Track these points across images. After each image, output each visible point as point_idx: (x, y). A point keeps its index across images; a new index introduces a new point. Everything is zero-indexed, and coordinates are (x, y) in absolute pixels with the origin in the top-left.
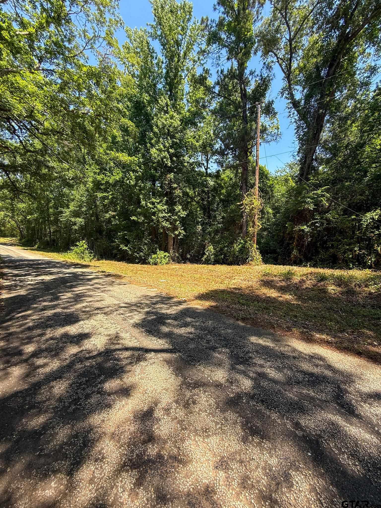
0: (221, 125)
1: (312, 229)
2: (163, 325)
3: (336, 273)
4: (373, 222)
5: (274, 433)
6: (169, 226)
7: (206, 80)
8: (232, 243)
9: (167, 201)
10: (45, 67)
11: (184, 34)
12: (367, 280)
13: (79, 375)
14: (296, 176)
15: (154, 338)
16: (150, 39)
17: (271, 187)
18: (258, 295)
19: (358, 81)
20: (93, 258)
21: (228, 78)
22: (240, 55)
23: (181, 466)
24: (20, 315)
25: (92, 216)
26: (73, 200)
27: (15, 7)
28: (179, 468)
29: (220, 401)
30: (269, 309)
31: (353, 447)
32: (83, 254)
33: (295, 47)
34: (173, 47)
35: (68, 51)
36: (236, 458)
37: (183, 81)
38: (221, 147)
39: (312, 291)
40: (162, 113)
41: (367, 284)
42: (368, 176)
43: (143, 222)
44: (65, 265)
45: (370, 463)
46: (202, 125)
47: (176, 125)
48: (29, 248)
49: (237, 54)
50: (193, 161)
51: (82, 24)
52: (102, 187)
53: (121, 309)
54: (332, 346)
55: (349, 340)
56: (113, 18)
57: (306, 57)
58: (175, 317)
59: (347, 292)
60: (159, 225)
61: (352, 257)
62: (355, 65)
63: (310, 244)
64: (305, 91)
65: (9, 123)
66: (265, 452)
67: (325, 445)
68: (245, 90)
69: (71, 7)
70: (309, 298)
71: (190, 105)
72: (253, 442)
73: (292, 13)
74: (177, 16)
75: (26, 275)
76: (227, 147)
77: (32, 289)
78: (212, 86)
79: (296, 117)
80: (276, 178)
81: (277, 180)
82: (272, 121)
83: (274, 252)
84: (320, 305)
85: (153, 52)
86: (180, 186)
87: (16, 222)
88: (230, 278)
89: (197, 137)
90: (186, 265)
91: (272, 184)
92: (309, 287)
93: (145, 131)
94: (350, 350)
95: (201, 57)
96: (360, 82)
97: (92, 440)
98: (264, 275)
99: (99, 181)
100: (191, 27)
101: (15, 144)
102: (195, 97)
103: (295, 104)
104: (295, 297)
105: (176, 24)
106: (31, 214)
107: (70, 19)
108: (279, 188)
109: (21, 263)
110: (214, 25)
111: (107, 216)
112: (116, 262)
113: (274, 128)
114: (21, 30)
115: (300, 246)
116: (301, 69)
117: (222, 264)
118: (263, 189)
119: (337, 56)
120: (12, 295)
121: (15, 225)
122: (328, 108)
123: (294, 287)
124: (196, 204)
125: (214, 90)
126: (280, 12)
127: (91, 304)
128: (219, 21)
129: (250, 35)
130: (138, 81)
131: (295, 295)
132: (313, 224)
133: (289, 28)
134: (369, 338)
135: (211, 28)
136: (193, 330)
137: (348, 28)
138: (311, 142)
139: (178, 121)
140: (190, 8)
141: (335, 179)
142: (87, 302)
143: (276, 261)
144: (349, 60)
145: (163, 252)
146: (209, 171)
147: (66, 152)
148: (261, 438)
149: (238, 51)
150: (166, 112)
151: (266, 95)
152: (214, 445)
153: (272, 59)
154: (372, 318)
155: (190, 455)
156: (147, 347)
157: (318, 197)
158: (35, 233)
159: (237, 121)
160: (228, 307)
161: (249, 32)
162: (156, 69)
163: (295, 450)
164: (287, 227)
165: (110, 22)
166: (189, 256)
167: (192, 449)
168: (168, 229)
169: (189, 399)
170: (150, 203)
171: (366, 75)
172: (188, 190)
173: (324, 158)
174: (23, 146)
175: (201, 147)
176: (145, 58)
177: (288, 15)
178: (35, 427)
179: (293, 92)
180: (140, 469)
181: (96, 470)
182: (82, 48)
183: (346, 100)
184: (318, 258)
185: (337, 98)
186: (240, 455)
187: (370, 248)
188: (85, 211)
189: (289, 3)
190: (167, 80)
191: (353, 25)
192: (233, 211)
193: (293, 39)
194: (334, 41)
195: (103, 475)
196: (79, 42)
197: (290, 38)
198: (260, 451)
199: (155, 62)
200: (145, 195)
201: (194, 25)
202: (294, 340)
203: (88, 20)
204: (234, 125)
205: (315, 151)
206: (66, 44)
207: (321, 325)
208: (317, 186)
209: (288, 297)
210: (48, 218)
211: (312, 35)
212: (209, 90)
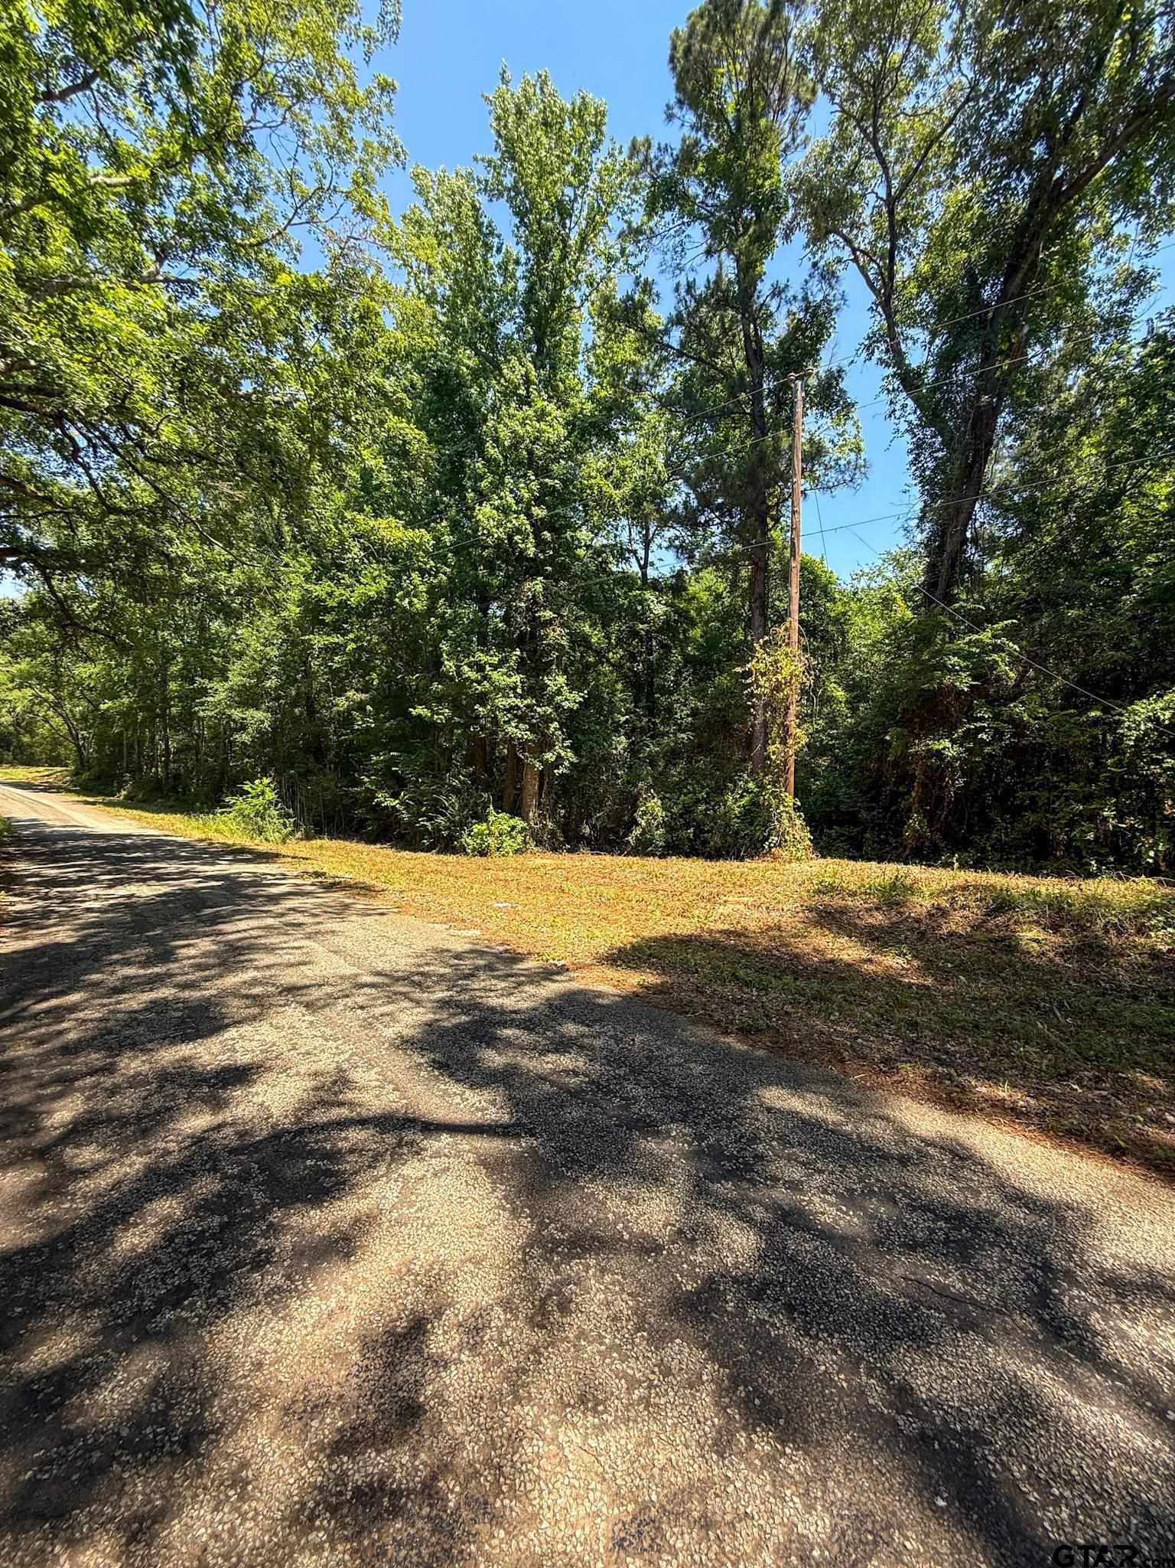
0: (689, 438)
1: (967, 750)
2: (488, 1045)
3: (1043, 890)
4: (1156, 729)
5: (823, 1422)
6: (529, 736)
7: (643, 312)
8: (720, 790)
9: (521, 662)
10: (174, 274)
11: (581, 183)
12: (1143, 913)
13: (202, 1206)
14: (915, 590)
15: (455, 1088)
16: (482, 199)
17: (841, 621)
18: (797, 956)
19: (1095, 314)
20: (292, 833)
21: (709, 305)
22: (743, 242)
23: (502, 1533)
24: (44, 1005)
25: (294, 703)
26: (240, 655)
27: (98, 110)
28: (494, 1542)
29: (652, 1305)
30: (829, 1000)
31: (1089, 1478)
32: (263, 819)
33: (904, 220)
34: (547, 219)
35: (243, 230)
36: (690, 1511)
37: (575, 314)
38: (686, 503)
39: (969, 943)
40: (513, 405)
41: (1143, 924)
42: (1134, 591)
43: (450, 725)
44: (204, 851)
45: (1147, 1540)
46: (632, 438)
47: (553, 439)
48: (100, 799)
49: (733, 237)
50: (605, 542)
51: (285, 156)
52: (328, 618)
53: (362, 991)
54: (1028, 1125)
55: (1086, 1106)
56: (374, 139)
57: (939, 246)
58: (528, 1022)
59: (1078, 948)
60: (496, 733)
61: (1097, 838)
62: (1085, 271)
63: (963, 794)
64: (937, 342)
65: (62, 429)
66: (788, 1492)
67: (995, 1470)
68: (759, 341)
69: (254, 111)
70: (962, 968)
71: (596, 381)
72: (752, 1454)
73: (892, 126)
74: (560, 137)
75: (80, 881)
76: (705, 501)
77: (92, 925)
78: (661, 327)
79: (912, 418)
80: (855, 593)
81: (860, 600)
82: (840, 429)
83: (851, 819)
84: (995, 990)
85: (491, 233)
86: (562, 617)
87: (66, 720)
88: (712, 899)
89: (616, 472)
90: (575, 856)
91: (844, 614)
92: (960, 930)
93: (461, 455)
94: (1088, 1140)
95: (630, 248)
96: (1102, 318)
97: (212, 1431)
98: (819, 892)
99: (320, 600)
100: (599, 166)
101: (77, 491)
102: (611, 359)
103: (909, 380)
104: (915, 963)
105: (558, 157)
106: (114, 697)
107: (252, 144)
108: (866, 624)
109: (71, 843)
110: (668, 159)
111: (342, 703)
112: (362, 847)
113: (846, 449)
114: (110, 171)
115: (932, 804)
116: (924, 282)
117: (687, 856)
118: (815, 628)
119: (1028, 245)
120: (29, 944)
121: (64, 729)
122: (1006, 389)
123: (912, 930)
124: (611, 672)
125: (665, 338)
126: (858, 125)
127: (268, 973)
128: (682, 150)
129: (771, 185)
130: (444, 314)
131: (915, 957)
132: (970, 735)
133: (885, 169)
134: (1151, 1101)
135: (659, 167)
136: (581, 1063)
137: (1057, 167)
138: (959, 488)
139: (560, 429)
140: (600, 114)
141: (1035, 600)
142: (256, 968)
143: (859, 848)
144: (1064, 257)
145: (507, 816)
146: (651, 573)
147: (225, 515)
148: (777, 1439)
149: (737, 230)
150: (524, 401)
151: (822, 354)
152: (619, 1462)
153: (838, 253)
154: (1161, 1034)
155: (536, 1493)
156: (429, 1117)
157: (984, 652)
158: (121, 752)
159: (735, 428)
160: (699, 991)
161: (770, 177)
162: (499, 280)
163: (892, 1486)
164: (889, 743)
165: (365, 150)
166: (587, 830)
167: (543, 1475)
168: (523, 745)
169: (550, 1295)
170: (469, 665)
171: (1116, 297)
172: (587, 629)
173: (999, 538)
174: (99, 495)
175: (628, 503)
176: (469, 248)
177: (883, 132)
178: (32, 1382)
179: (903, 346)
180: (360, 1543)
181: (212, 1543)
182: (282, 222)
183: (1062, 370)
184: (988, 839)
185: (1034, 361)
186: (703, 1501)
187: (1149, 810)
188: (276, 689)
189: (883, 101)
190: (528, 311)
191: (1073, 158)
192: (723, 693)
193: (898, 198)
194: (1019, 204)
195: (234, 1560)
196: (276, 204)
197: (889, 194)
198: (774, 1486)
199: (495, 260)
200: (455, 642)
201: (609, 161)
202: (906, 1102)
203: (304, 146)
204: (727, 440)
205: (970, 516)
206: (239, 210)
207: (993, 1055)
208: (979, 621)
209: (893, 961)
210: (164, 710)
211: (951, 187)
212: (651, 338)
